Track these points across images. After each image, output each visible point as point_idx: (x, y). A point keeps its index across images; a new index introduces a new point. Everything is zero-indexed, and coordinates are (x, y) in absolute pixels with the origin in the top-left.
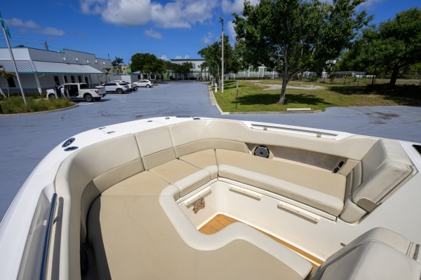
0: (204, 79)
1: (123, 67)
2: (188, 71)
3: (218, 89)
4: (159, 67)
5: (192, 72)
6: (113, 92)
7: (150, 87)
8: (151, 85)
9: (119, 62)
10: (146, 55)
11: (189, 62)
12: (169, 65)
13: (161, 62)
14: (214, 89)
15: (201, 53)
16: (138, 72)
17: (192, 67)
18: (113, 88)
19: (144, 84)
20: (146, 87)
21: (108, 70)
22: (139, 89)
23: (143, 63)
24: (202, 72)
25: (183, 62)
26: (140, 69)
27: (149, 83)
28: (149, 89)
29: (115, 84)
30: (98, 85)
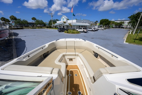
0: (128, 28)
1: (97, 23)
2: (121, 25)
3: (131, 33)
4: (109, 23)
5: (123, 25)
6: (91, 31)
7: (103, 30)
9: (97, 22)
10: (105, 19)
11: (123, 21)
12: (113, 23)
13: (110, 22)
14: (130, 33)
15: (130, 17)
16: (102, 25)
17: (123, 23)
18: (91, 30)
19: (101, 29)
20: (101, 30)
21: (92, 24)
22: (99, 30)
23: (104, 22)
24: (128, 25)
25: (120, 21)
26: (101, 24)
27: (103, 29)
28: (102, 30)
29: (92, 29)
30: (88, 28)
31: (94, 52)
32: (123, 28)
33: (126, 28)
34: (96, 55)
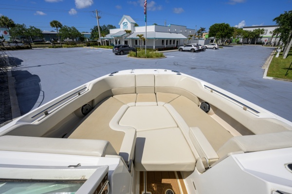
0: (273, 44)
1: (204, 34)
2: (258, 36)
3: (280, 54)
4: (230, 33)
5: (261, 37)
6: (188, 51)
7: (216, 49)
8: (217, 47)
9: (202, 31)
10: (222, 24)
11: (261, 28)
12: (240, 32)
13: (232, 30)
14: (276, 54)
15: (277, 19)
16: (213, 38)
17: (262, 33)
18: (189, 48)
19: (212, 46)
20: (213, 48)
21: (191, 36)
22: (206, 49)
23: (218, 30)
24: (272, 37)
25: (254, 29)
26: (213, 35)
28: (214, 50)
29: (191, 46)
30: (182, 46)
31: (199, 99)
32: (261, 43)
33: (269, 44)
34: (206, 107)
